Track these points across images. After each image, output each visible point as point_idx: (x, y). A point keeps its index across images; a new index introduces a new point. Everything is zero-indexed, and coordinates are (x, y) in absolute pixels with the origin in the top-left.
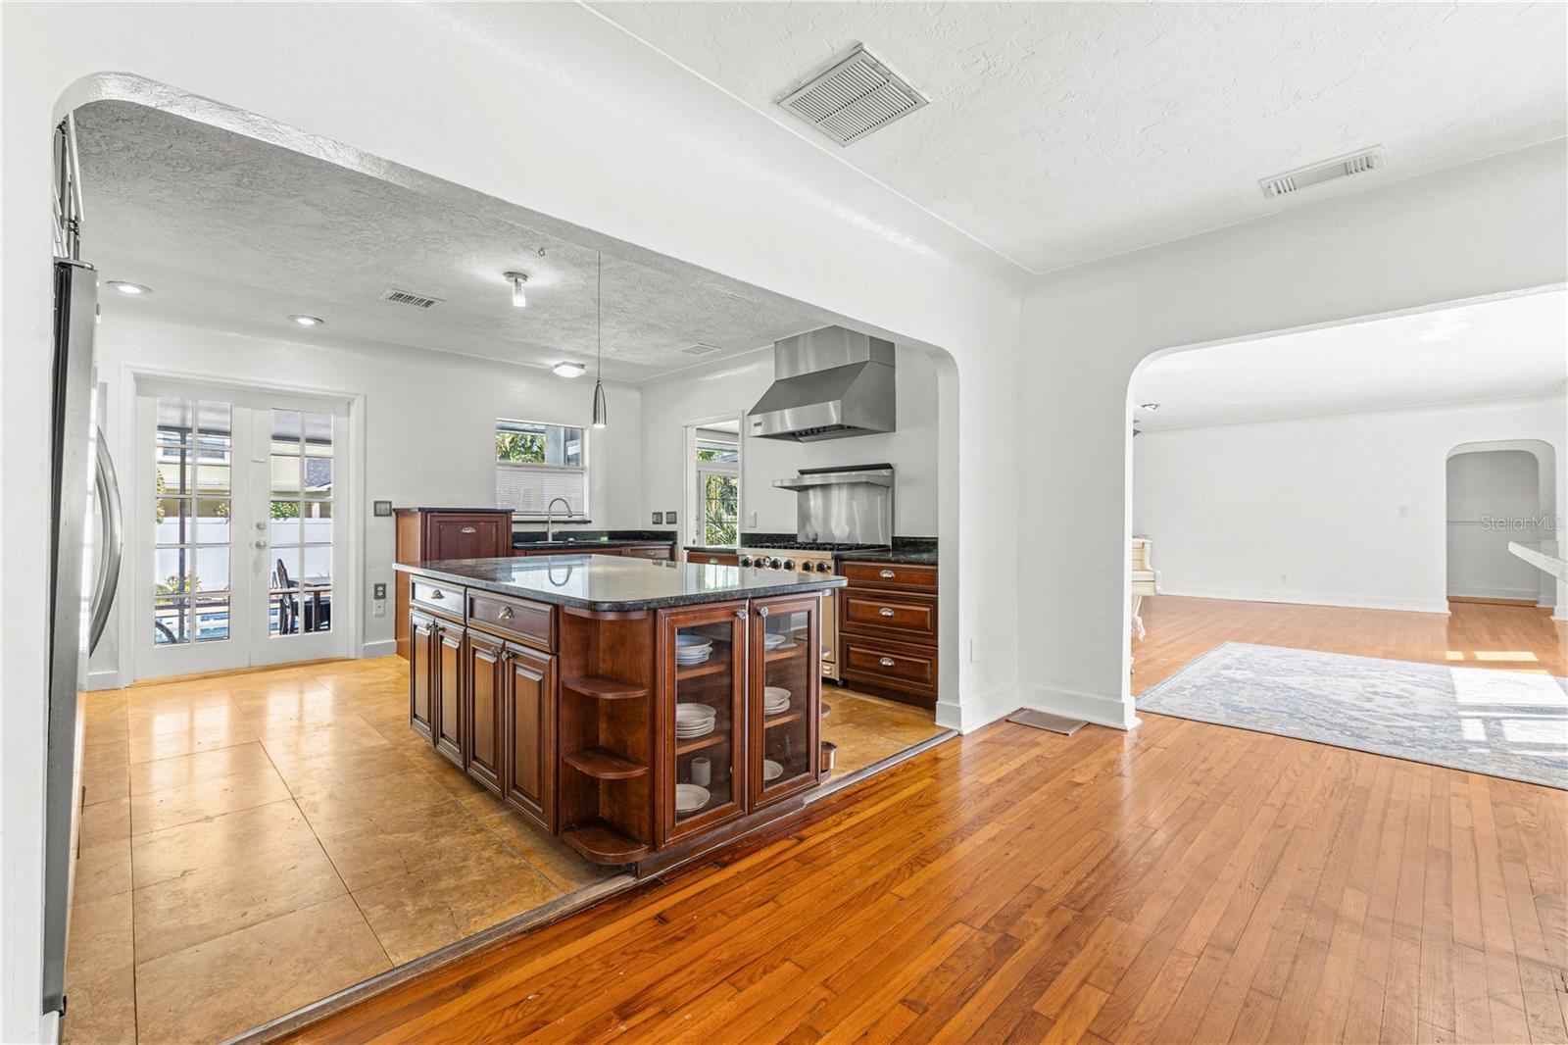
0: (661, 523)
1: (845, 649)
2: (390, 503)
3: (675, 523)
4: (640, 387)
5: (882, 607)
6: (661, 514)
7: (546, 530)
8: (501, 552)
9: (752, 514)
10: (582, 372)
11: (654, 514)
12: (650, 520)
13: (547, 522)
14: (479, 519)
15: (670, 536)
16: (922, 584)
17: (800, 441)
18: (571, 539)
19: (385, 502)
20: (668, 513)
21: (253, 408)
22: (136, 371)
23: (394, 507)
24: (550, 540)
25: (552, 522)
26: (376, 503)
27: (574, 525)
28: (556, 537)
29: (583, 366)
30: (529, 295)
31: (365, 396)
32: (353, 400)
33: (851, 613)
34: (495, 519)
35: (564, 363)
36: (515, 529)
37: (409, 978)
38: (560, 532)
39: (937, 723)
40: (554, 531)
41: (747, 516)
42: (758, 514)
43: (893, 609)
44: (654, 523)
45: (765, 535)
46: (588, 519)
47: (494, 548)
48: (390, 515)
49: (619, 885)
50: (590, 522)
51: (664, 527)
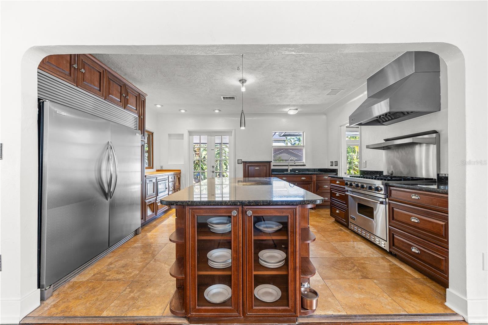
0: (333, 166)
1: (391, 235)
2: (242, 160)
3: (337, 166)
4: (325, 114)
5: (412, 216)
6: (333, 162)
7: (288, 168)
8: (267, 176)
9: (364, 161)
10: (296, 112)
11: (331, 162)
12: (330, 164)
13: (288, 165)
14: (260, 164)
15: (335, 171)
16: (439, 206)
17: (384, 125)
18: (297, 171)
19: (240, 160)
20: (335, 162)
21: (211, 136)
22: (189, 130)
23: (242, 161)
24: (289, 172)
25: (290, 165)
26: (238, 160)
27: (300, 166)
28: (291, 171)
29: (297, 109)
30: (246, 87)
31: (235, 130)
32: (232, 131)
33: (395, 217)
34: (265, 165)
35: (290, 110)
36: (272, 167)
37: (98, 322)
38: (293, 169)
39: (446, 304)
40: (290, 168)
41: (362, 163)
42: (367, 161)
43: (419, 218)
44: (331, 166)
45: (370, 171)
46: (305, 164)
47: (265, 174)
48: (242, 163)
49: (181, 322)
50: (305, 165)
51: (334, 167)
